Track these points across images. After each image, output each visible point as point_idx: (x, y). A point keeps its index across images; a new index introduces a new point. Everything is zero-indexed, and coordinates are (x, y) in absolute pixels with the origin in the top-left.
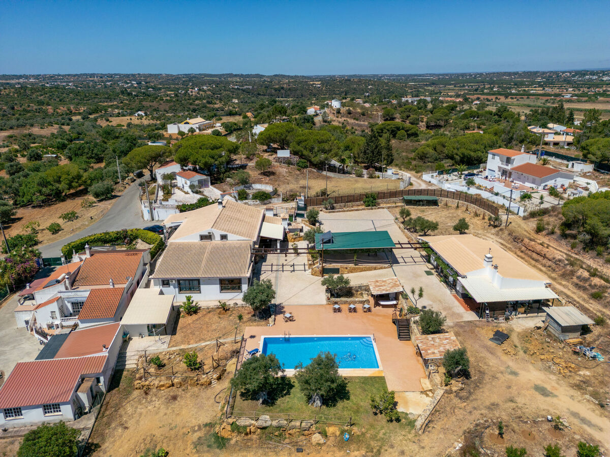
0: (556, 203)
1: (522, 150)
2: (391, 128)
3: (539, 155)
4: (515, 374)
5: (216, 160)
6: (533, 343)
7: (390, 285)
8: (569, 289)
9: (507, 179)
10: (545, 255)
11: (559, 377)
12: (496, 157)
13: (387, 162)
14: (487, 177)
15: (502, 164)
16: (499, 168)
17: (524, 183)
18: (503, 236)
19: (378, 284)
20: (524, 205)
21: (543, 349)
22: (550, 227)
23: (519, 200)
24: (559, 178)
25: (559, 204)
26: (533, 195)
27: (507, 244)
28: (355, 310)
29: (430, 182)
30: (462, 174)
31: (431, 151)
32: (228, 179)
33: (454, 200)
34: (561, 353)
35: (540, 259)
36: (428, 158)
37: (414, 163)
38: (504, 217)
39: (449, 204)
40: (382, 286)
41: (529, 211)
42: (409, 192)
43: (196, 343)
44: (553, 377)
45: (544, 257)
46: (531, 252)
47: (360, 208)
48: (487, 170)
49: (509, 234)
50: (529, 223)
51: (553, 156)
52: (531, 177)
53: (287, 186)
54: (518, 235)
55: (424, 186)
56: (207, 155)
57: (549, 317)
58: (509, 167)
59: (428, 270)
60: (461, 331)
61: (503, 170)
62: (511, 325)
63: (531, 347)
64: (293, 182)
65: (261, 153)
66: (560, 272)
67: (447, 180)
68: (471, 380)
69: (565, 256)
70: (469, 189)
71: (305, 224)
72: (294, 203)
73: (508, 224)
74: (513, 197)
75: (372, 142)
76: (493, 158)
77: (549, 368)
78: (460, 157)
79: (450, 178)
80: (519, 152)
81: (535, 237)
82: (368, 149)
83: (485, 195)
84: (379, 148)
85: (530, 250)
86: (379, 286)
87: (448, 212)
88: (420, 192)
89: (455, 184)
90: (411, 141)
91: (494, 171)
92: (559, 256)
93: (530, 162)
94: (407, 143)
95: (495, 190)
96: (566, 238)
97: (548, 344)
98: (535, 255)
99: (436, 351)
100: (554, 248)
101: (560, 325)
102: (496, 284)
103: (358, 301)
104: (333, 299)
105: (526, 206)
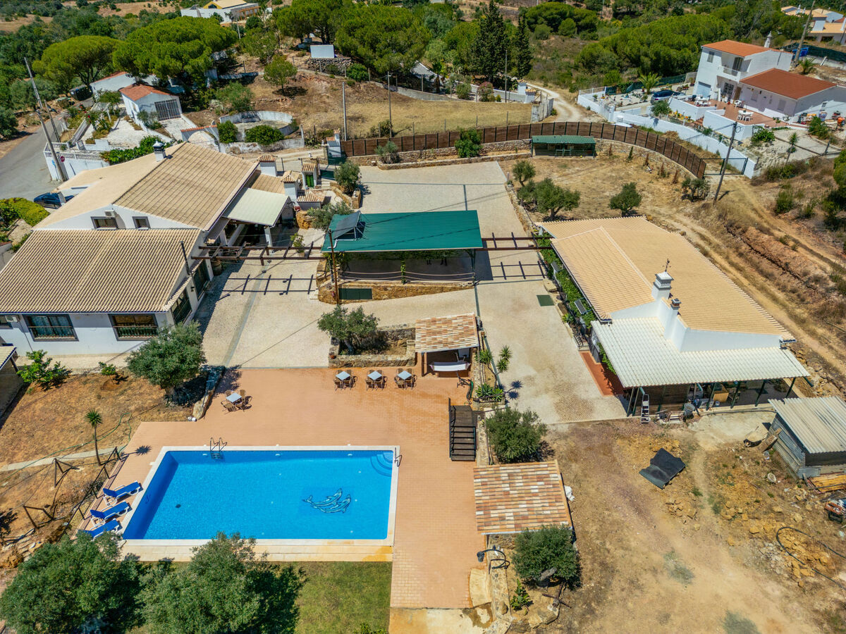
0: (821, 150)
1: (767, 44)
2: (552, 14)
3: (797, 54)
4: (683, 574)
5: (186, 63)
6: (738, 485)
7: (456, 332)
8: (831, 348)
9: (732, 101)
10: (786, 264)
11: (788, 587)
12: (715, 56)
13: (519, 70)
14: (693, 99)
15: (725, 71)
16: (720, 78)
17: (763, 110)
18: (707, 220)
19: (433, 327)
20: (757, 153)
21: (757, 501)
22: (805, 203)
23: (749, 144)
24: (832, 101)
25: (826, 153)
26: (776, 134)
27: (713, 239)
28: (380, 383)
29: (589, 109)
30: (649, 93)
31: (607, 53)
32: (213, 101)
33: (625, 144)
34: (798, 517)
35: (776, 272)
36: (600, 65)
37: (576, 74)
38: (714, 180)
39: (615, 153)
40: (439, 333)
41: (765, 166)
42: (543, 128)
43: (26, 459)
44: (775, 589)
45: (786, 268)
46: (758, 255)
47: (449, 159)
48: (696, 84)
49: (720, 216)
50: (763, 193)
51: (823, 57)
52: (778, 97)
53: (323, 114)
54: (737, 218)
55: (576, 117)
56: (166, 53)
57: (779, 424)
58: (737, 78)
59: (546, 293)
60: (582, 446)
61: (727, 84)
62: (694, 432)
63: (731, 495)
64: (337, 107)
65: (285, 52)
66: (815, 306)
67: (621, 105)
68: (579, 590)
69: (829, 269)
70: (656, 121)
71: (335, 192)
72: (322, 150)
73: (722, 193)
74: (738, 137)
75: (492, 31)
76: (710, 60)
77: (768, 559)
78: (652, 59)
79: (626, 102)
80: (760, 47)
81: (772, 223)
82: (483, 45)
83: (685, 133)
84: (503, 42)
85: (757, 252)
86: (435, 333)
87: (609, 169)
88: (565, 128)
89: (632, 113)
90: (583, 38)
91: (709, 86)
92: (817, 267)
93: (779, 67)
94: (574, 42)
95: (706, 125)
96: (836, 229)
97: (770, 489)
98: (765, 264)
99: (509, 514)
100: (806, 248)
101: (804, 449)
102: (673, 341)
103: (392, 362)
104: (344, 358)
105: (759, 156)
